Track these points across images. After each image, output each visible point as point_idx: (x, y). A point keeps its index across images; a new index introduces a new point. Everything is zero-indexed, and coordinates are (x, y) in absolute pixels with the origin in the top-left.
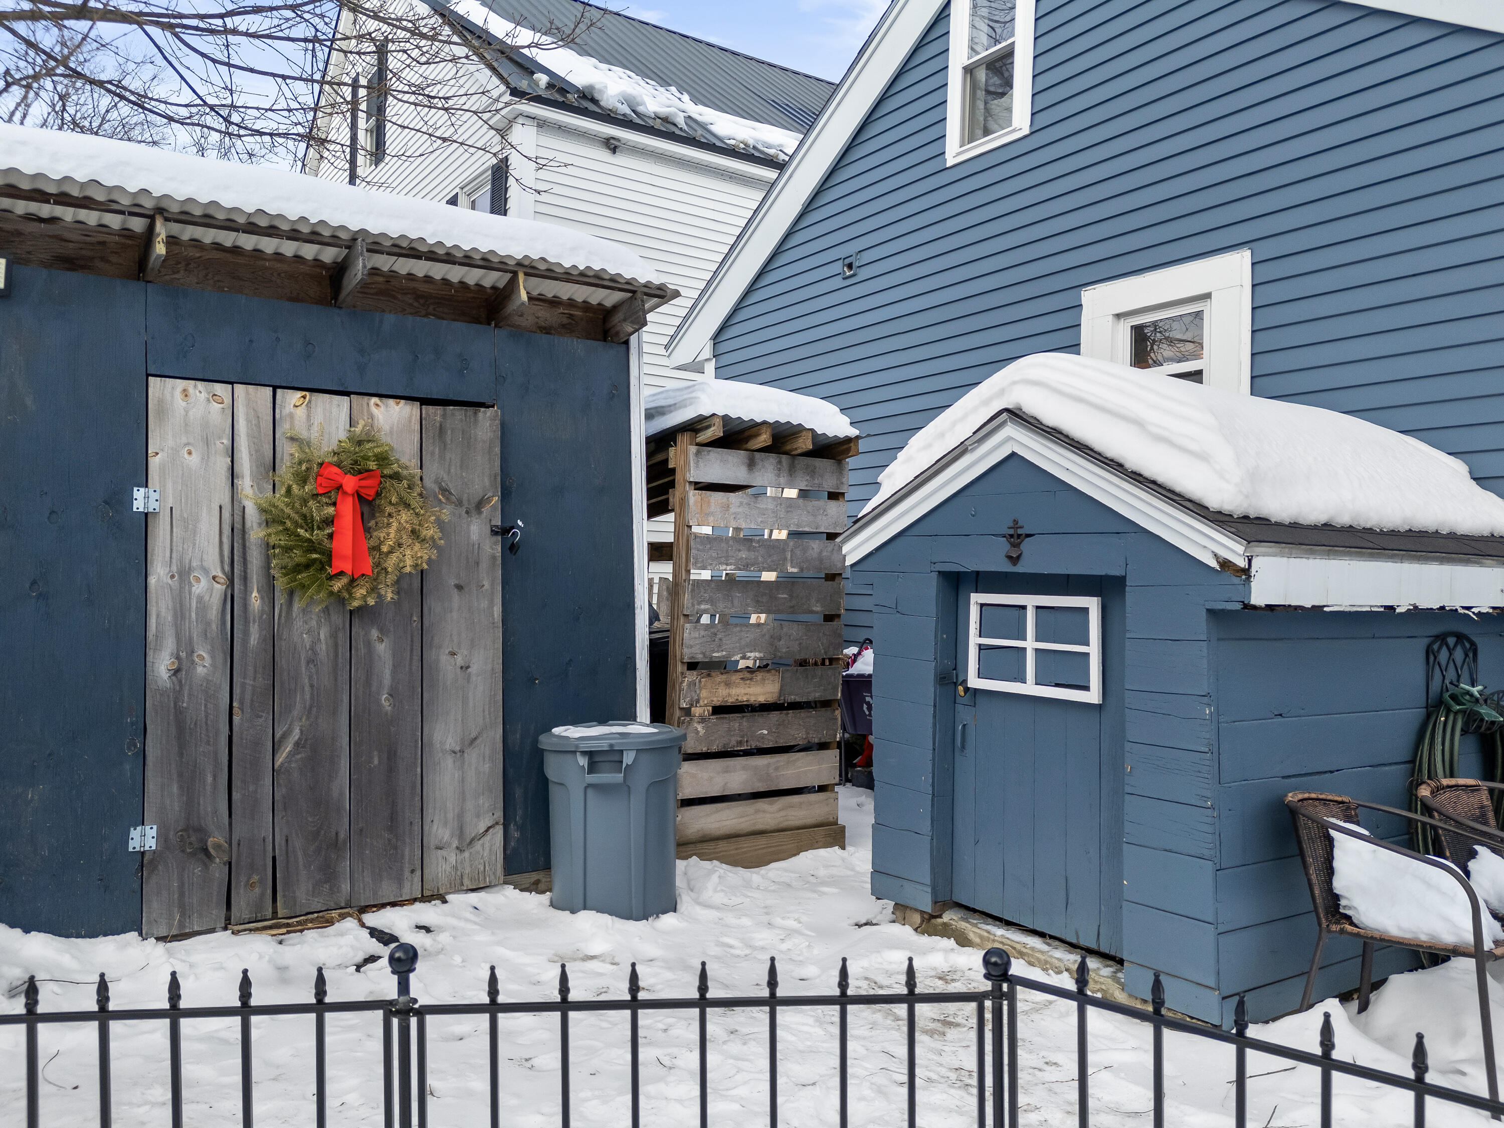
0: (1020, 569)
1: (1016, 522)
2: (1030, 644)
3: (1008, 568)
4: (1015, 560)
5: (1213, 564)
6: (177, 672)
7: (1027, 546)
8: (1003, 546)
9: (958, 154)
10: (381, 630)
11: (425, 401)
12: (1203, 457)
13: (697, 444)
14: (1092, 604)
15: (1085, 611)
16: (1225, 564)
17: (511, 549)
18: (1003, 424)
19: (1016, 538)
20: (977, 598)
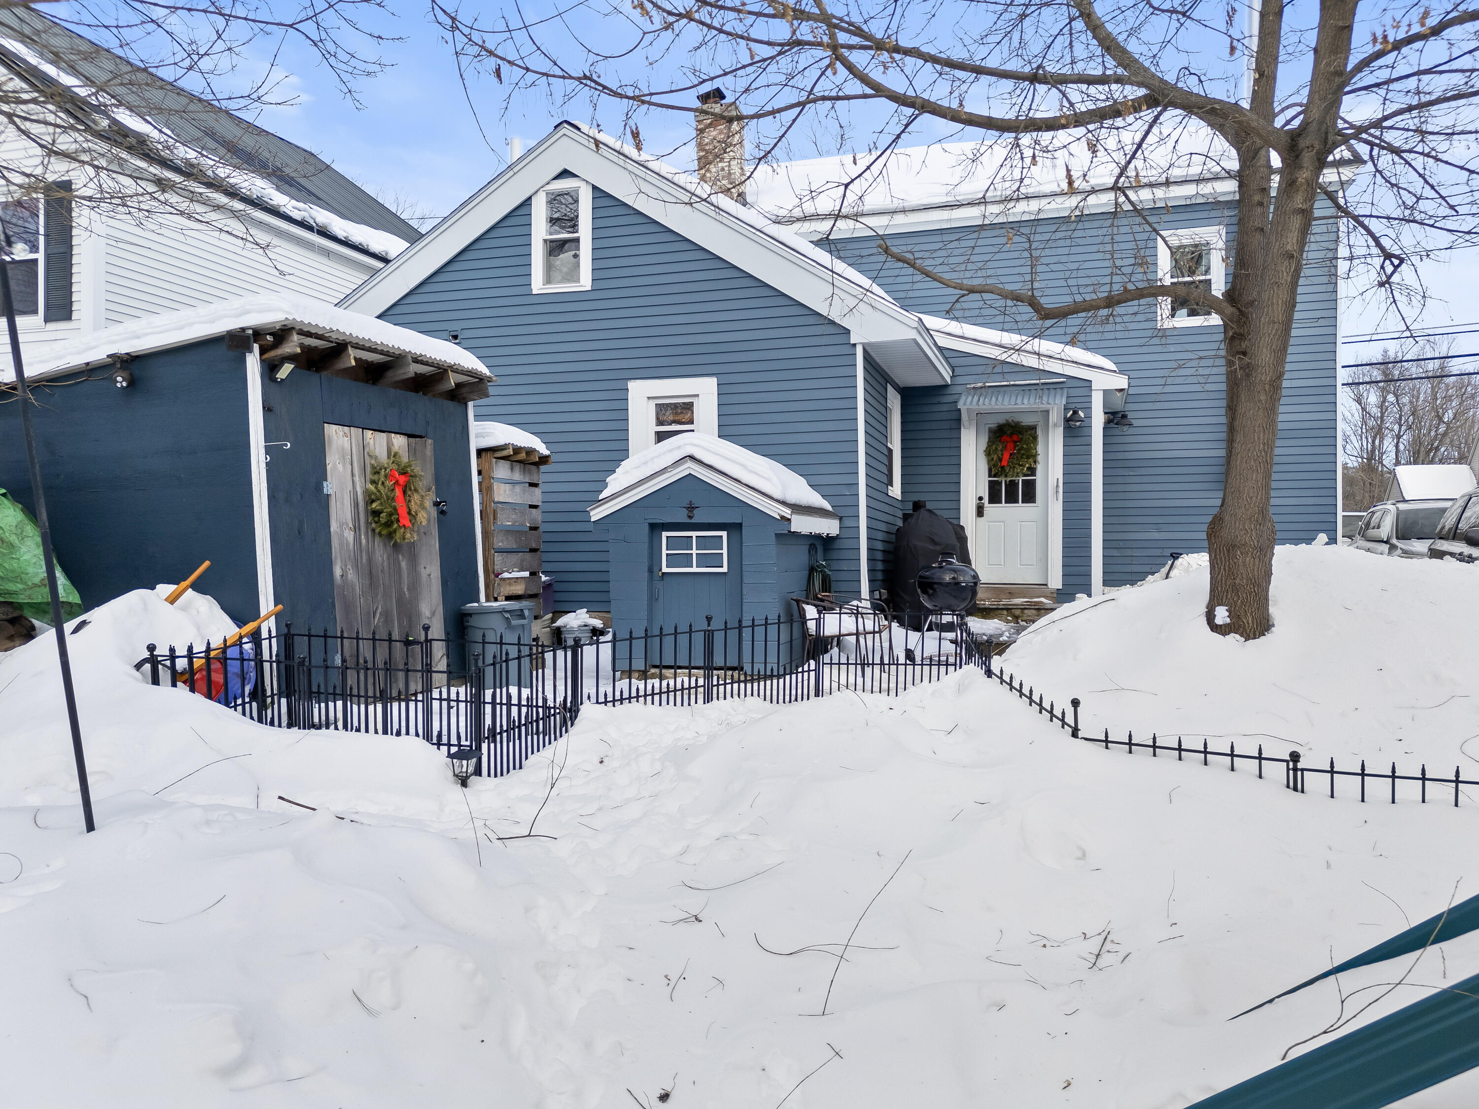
0: (693, 521)
1: (691, 502)
2: (694, 552)
3: (688, 521)
4: (690, 517)
5: (779, 518)
6: (342, 576)
7: (696, 511)
8: (685, 512)
9: (541, 289)
10: (402, 555)
11: (410, 436)
12: (768, 479)
13: (495, 458)
14: (724, 534)
15: (721, 537)
16: (783, 517)
17: (442, 512)
18: (686, 462)
19: (691, 508)
20: (665, 534)
